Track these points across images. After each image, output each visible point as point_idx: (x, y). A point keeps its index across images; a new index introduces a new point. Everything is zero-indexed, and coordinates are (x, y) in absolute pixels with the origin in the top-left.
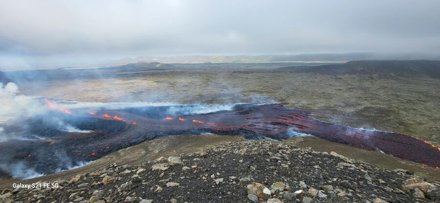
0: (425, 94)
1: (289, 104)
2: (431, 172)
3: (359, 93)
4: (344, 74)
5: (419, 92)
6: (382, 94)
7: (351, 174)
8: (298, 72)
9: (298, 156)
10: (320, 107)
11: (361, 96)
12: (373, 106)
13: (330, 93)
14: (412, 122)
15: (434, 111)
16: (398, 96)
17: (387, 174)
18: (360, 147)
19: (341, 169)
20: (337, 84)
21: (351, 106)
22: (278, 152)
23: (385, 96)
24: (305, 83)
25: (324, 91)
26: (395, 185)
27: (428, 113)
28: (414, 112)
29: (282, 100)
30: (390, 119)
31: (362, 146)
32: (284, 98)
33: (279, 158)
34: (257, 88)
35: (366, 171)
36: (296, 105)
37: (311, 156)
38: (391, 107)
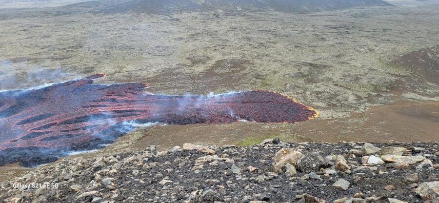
0: (273, 33)
1: (102, 76)
2: (292, 130)
3: (206, 41)
4: (181, 11)
5: (268, 31)
6: (233, 39)
7: (214, 173)
8: (107, 12)
9: (131, 172)
10: (157, 71)
11: (208, 45)
12: (226, 57)
13: (168, 45)
14: (268, 72)
15: (284, 54)
16: (249, 39)
17: (255, 154)
18: (220, 121)
19: (200, 169)
20: (175, 29)
21: (198, 62)
22: (93, 178)
23: (236, 42)
24: (125, 32)
25: (158, 44)
26: (266, 168)
27: (279, 58)
28: (267, 58)
29: (88, 70)
30: (246, 74)
31: (222, 119)
32: (91, 65)
33: (94, 192)
34: (26, 53)
35: (232, 160)
36: (116, 75)
37: (154, 164)
38: (244, 55)
